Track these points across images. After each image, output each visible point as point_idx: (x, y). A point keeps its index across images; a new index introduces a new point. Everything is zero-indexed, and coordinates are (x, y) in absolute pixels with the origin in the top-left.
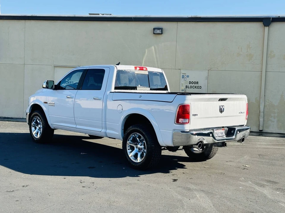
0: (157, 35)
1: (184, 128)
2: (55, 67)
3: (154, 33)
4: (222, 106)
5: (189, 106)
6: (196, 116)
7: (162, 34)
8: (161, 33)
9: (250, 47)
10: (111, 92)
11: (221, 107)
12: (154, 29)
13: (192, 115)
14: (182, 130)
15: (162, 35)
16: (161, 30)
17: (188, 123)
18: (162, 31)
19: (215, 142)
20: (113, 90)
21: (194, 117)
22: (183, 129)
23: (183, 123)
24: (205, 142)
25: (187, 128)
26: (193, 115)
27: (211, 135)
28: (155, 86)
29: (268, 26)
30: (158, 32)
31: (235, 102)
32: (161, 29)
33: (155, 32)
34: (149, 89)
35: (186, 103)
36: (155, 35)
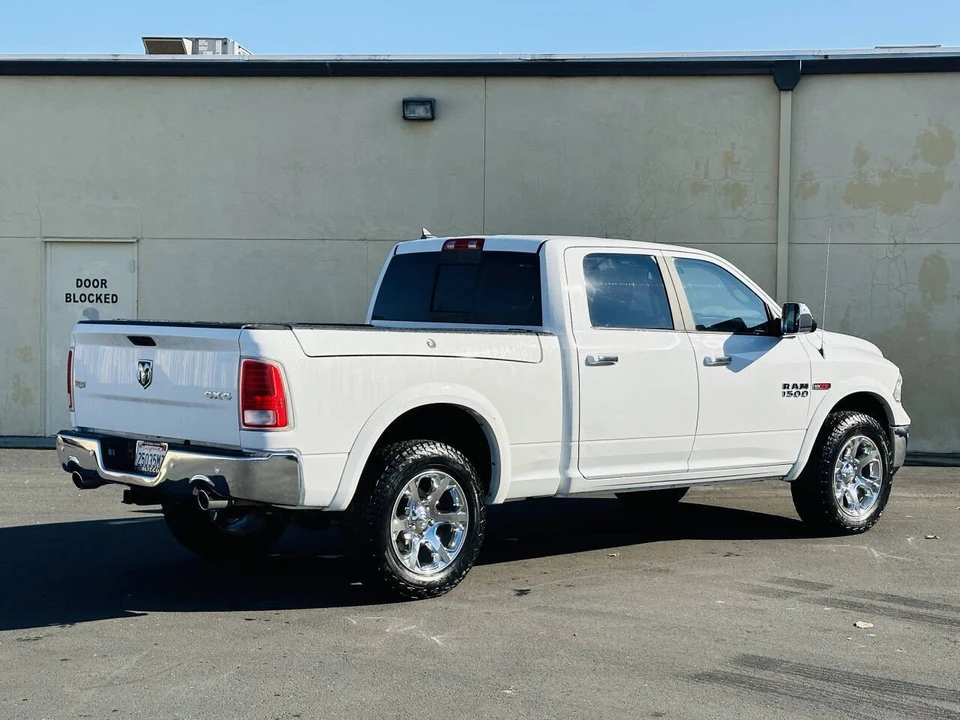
0: (418, 123)
2: (48, 245)
3: (405, 118)
7: (433, 118)
8: (429, 115)
9: (736, 160)
12: (406, 103)
15: (435, 122)
16: (428, 107)
18: (433, 110)
29: (792, 90)
30: (421, 111)
32: (430, 103)
33: (411, 115)
36: (409, 123)
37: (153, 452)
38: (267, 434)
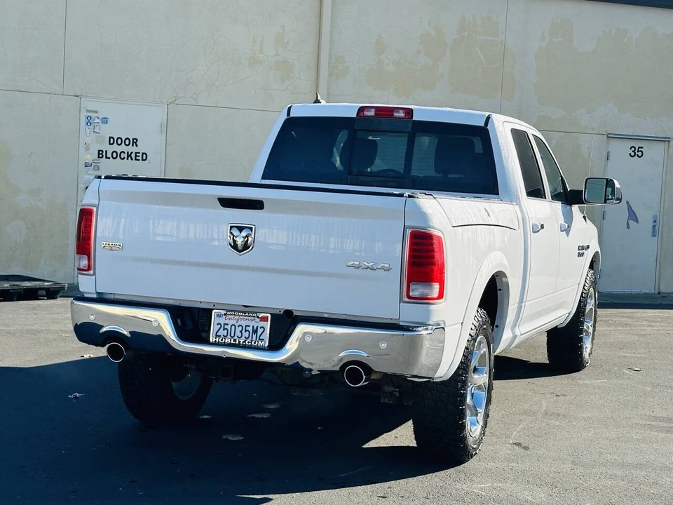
37: (244, 323)
38: (432, 307)
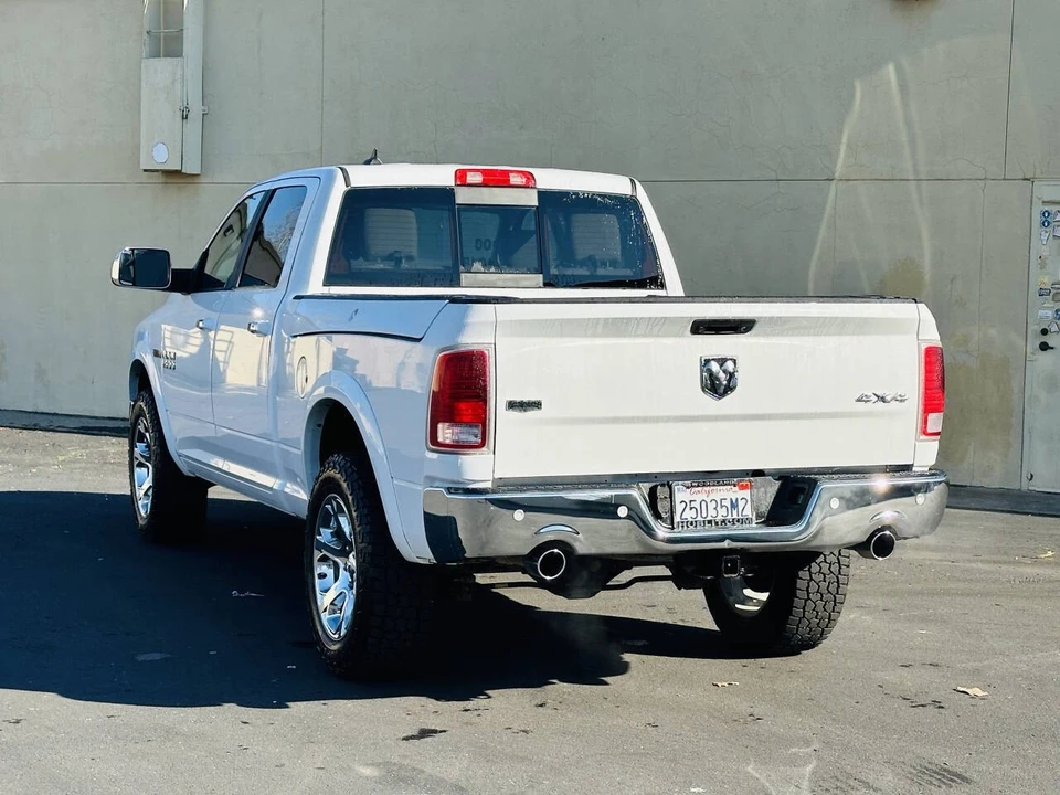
1: (458, 469)
4: (722, 362)
5: (481, 356)
6: (532, 414)
10: (297, 298)
11: (715, 367)
13: (502, 405)
14: (453, 482)
17: (483, 444)
19: (650, 546)
20: (316, 285)
21: (515, 414)
22: (455, 479)
23: (458, 447)
24: (582, 547)
25: (479, 468)
26: (512, 405)
27: (623, 511)
28: (582, 264)
31: (828, 343)
34: (540, 278)
35: (470, 340)
37: (717, 496)
